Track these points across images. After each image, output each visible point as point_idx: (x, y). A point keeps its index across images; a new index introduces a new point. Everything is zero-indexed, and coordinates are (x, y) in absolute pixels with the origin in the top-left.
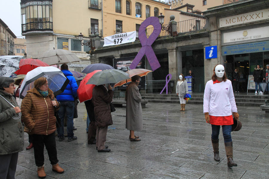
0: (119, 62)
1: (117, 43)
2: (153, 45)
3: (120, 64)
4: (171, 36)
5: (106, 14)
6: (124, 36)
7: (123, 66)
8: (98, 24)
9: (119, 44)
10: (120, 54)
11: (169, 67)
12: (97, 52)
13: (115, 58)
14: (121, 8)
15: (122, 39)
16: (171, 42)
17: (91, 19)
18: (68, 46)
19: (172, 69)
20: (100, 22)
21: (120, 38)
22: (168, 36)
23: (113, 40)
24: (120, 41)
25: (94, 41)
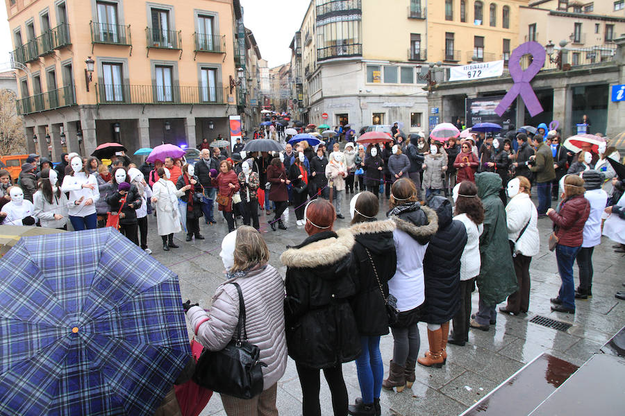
0: (476, 103)
1: (472, 76)
2: (532, 82)
3: (476, 106)
4: (560, 69)
5: (431, 25)
6: (485, 67)
7: (480, 109)
8: (420, 41)
9: (476, 78)
10: (477, 91)
11: (554, 111)
12: (440, 88)
13: (469, 97)
14: (452, 12)
15: (480, 72)
16: (559, 78)
17: (411, 34)
18: (380, 77)
19: (559, 113)
20: (423, 38)
21: (477, 70)
22: (555, 70)
23: (466, 72)
24: (477, 73)
25: (434, 73)
